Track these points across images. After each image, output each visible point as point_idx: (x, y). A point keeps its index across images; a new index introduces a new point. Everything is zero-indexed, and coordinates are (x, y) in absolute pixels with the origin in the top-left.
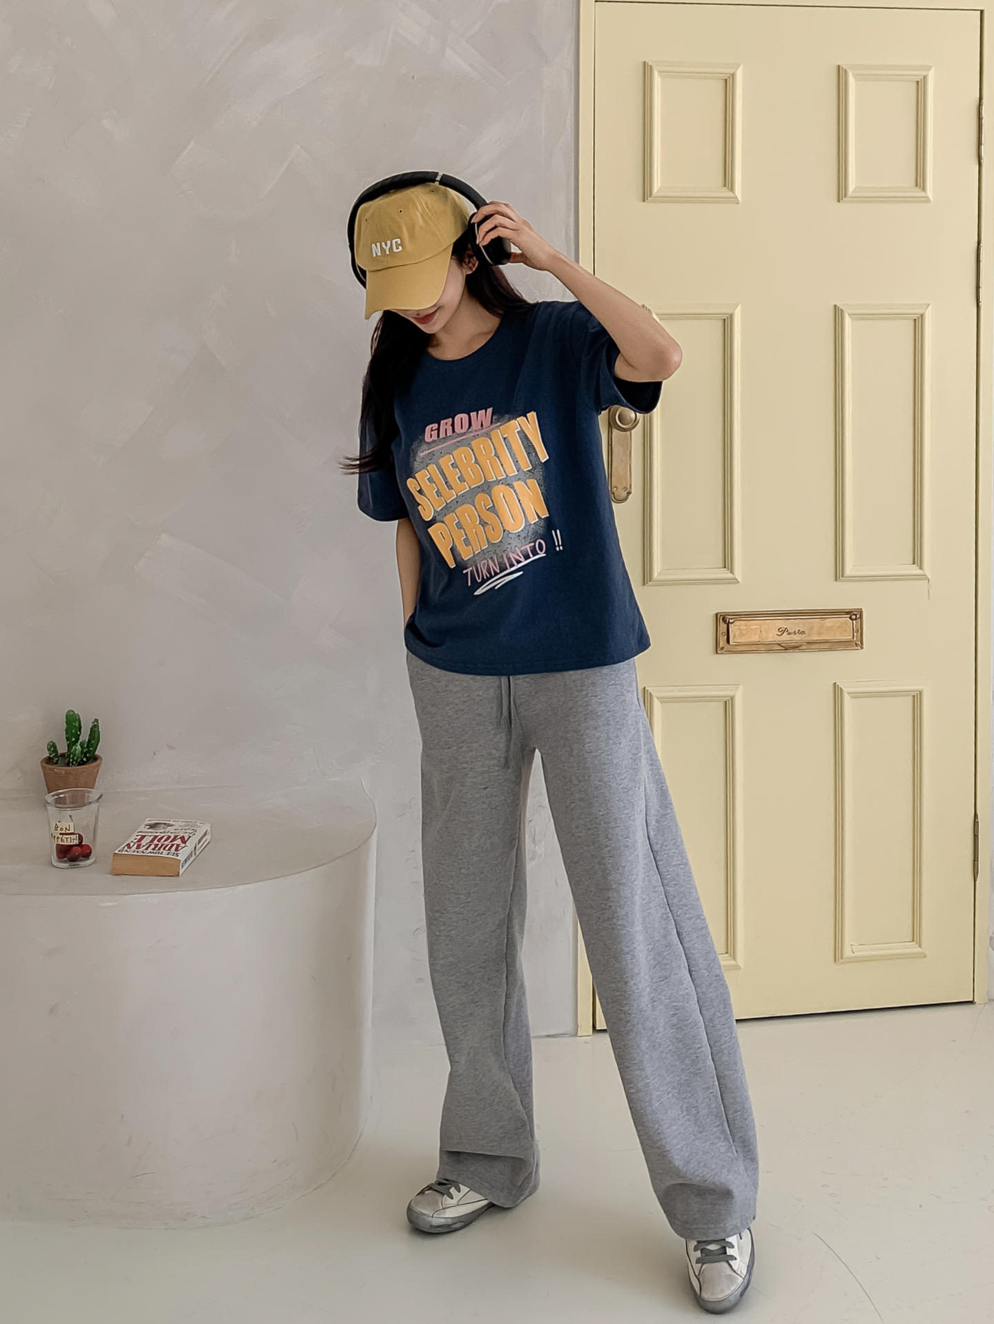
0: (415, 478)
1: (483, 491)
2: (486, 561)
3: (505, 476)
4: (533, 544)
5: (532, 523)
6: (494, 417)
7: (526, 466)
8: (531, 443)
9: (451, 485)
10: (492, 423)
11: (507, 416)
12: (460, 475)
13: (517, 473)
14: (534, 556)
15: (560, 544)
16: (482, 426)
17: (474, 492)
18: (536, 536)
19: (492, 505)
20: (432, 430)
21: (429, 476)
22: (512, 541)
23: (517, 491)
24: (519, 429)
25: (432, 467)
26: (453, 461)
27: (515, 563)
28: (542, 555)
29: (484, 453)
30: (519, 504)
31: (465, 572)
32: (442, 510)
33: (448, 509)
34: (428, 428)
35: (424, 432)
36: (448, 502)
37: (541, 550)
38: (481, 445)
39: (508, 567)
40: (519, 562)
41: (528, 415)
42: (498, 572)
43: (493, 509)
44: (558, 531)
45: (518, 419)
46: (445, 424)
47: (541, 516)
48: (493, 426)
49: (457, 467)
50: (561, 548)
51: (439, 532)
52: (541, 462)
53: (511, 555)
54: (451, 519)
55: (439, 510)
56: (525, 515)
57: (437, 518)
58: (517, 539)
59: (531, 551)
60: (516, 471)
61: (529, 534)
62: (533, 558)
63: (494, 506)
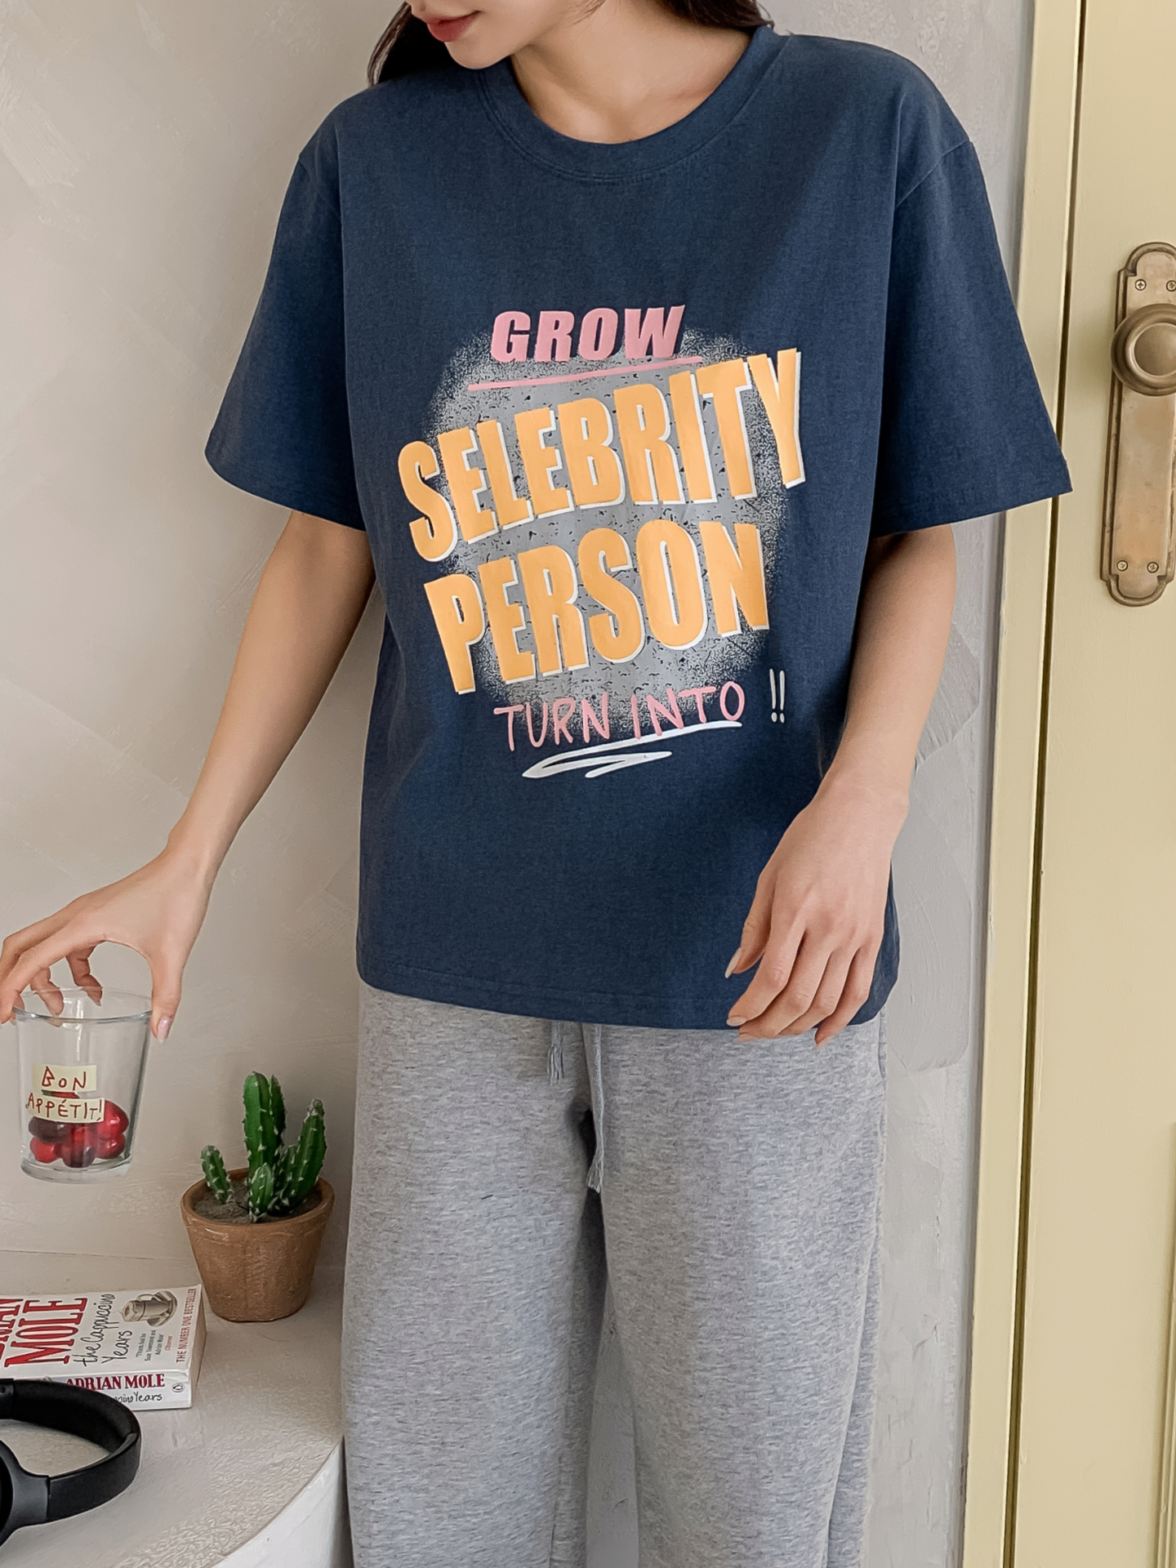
0: (434, 445)
1: (611, 524)
2: (573, 704)
3: (683, 502)
4: (713, 689)
5: (724, 635)
6: (686, 336)
7: (744, 489)
8: (770, 431)
9: (526, 487)
10: (677, 350)
11: (721, 342)
12: (560, 467)
13: (715, 500)
14: (708, 721)
15: (782, 708)
16: (649, 352)
17: (585, 520)
18: (728, 671)
19: (630, 566)
20: (512, 331)
21: (476, 449)
22: (661, 669)
23: (705, 546)
24: (749, 387)
25: (492, 429)
26: (553, 428)
27: (657, 726)
28: (731, 722)
29: (643, 428)
30: (700, 580)
31: (497, 711)
32: (481, 543)
33: (500, 545)
34: (502, 321)
35: (489, 328)
36: (505, 528)
37: (732, 711)
38: (637, 400)
39: (637, 731)
40: (667, 725)
41: (780, 353)
42: (606, 736)
43: (632, 578)
44: (782, 674)
45: (749, 358)
46: (555, 323)
47: (750, 623)
48: (682, 359)
49: (559, 445)
50: (782, 719)
51: (454, 598)
52: (783, 487)
53: (652, 705)
54: (500, 573)
55: (470, 542)
56: (709, 611)
57: (461, 562)
58: (675, 667)
59: (704, 705)
60: (714, 495)
61: (709, 663)
62: (705, 726)
63: (635, 570)
